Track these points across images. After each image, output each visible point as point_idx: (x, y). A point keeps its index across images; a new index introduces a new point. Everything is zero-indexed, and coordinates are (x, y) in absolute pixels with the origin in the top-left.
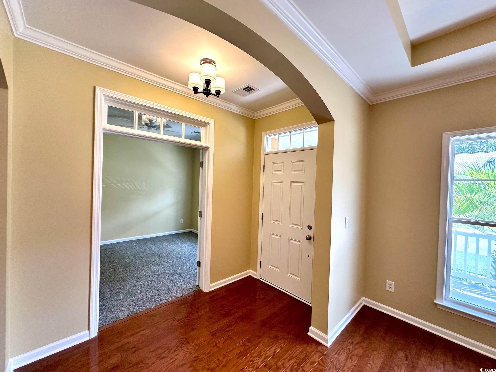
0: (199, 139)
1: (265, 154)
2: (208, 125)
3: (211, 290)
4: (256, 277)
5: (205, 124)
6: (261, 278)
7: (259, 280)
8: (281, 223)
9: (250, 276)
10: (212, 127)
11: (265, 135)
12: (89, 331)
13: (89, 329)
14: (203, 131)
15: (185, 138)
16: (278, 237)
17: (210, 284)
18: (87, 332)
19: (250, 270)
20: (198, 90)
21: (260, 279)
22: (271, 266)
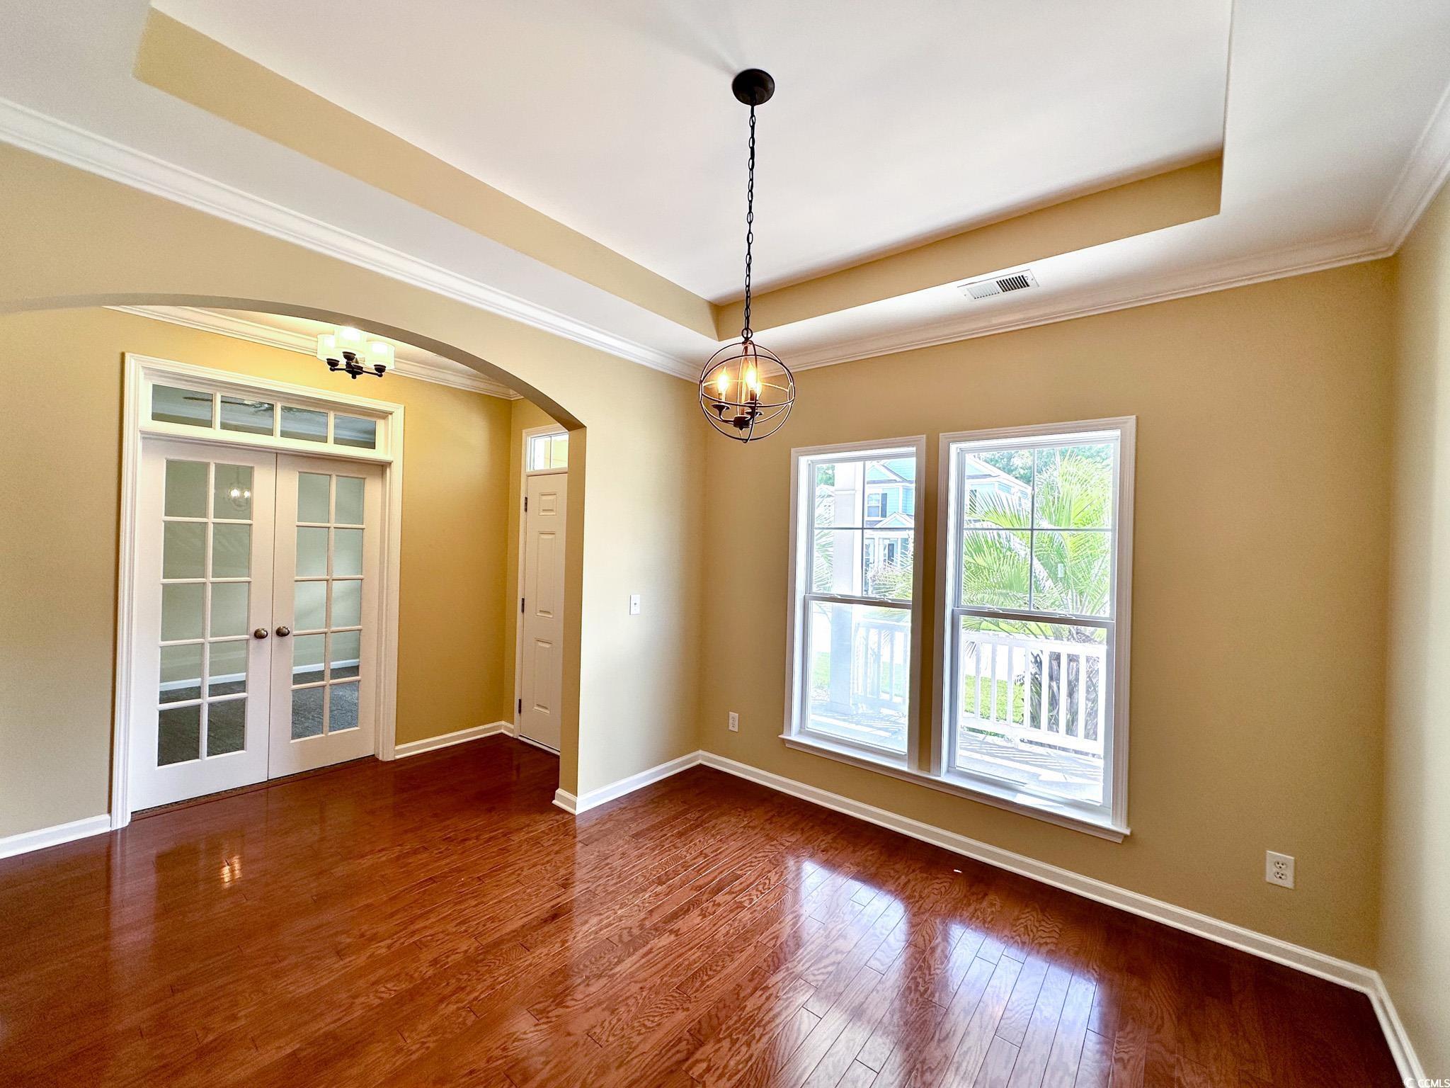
0: (372, 445)
1: (529, 474)
2: (390, 416)
3: (398, 757)
4: (511, 735)
5: (384, 415)
6: (521, 736)
7: (517, 739)
8: (551, 616)
9: (502, 734)
10: (397, 419)
11: (529, 436)
12: (111, 815)
13: (110, 811)
14: (380, 426)
15: (335, 444)
16: (547, 646)
17: (396, 745)
18: (107, 816)
19: (503, 723)
20: (337, 365)
21: (520, 738)
22: (538, 705)
